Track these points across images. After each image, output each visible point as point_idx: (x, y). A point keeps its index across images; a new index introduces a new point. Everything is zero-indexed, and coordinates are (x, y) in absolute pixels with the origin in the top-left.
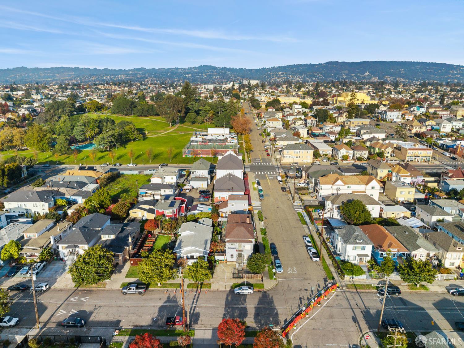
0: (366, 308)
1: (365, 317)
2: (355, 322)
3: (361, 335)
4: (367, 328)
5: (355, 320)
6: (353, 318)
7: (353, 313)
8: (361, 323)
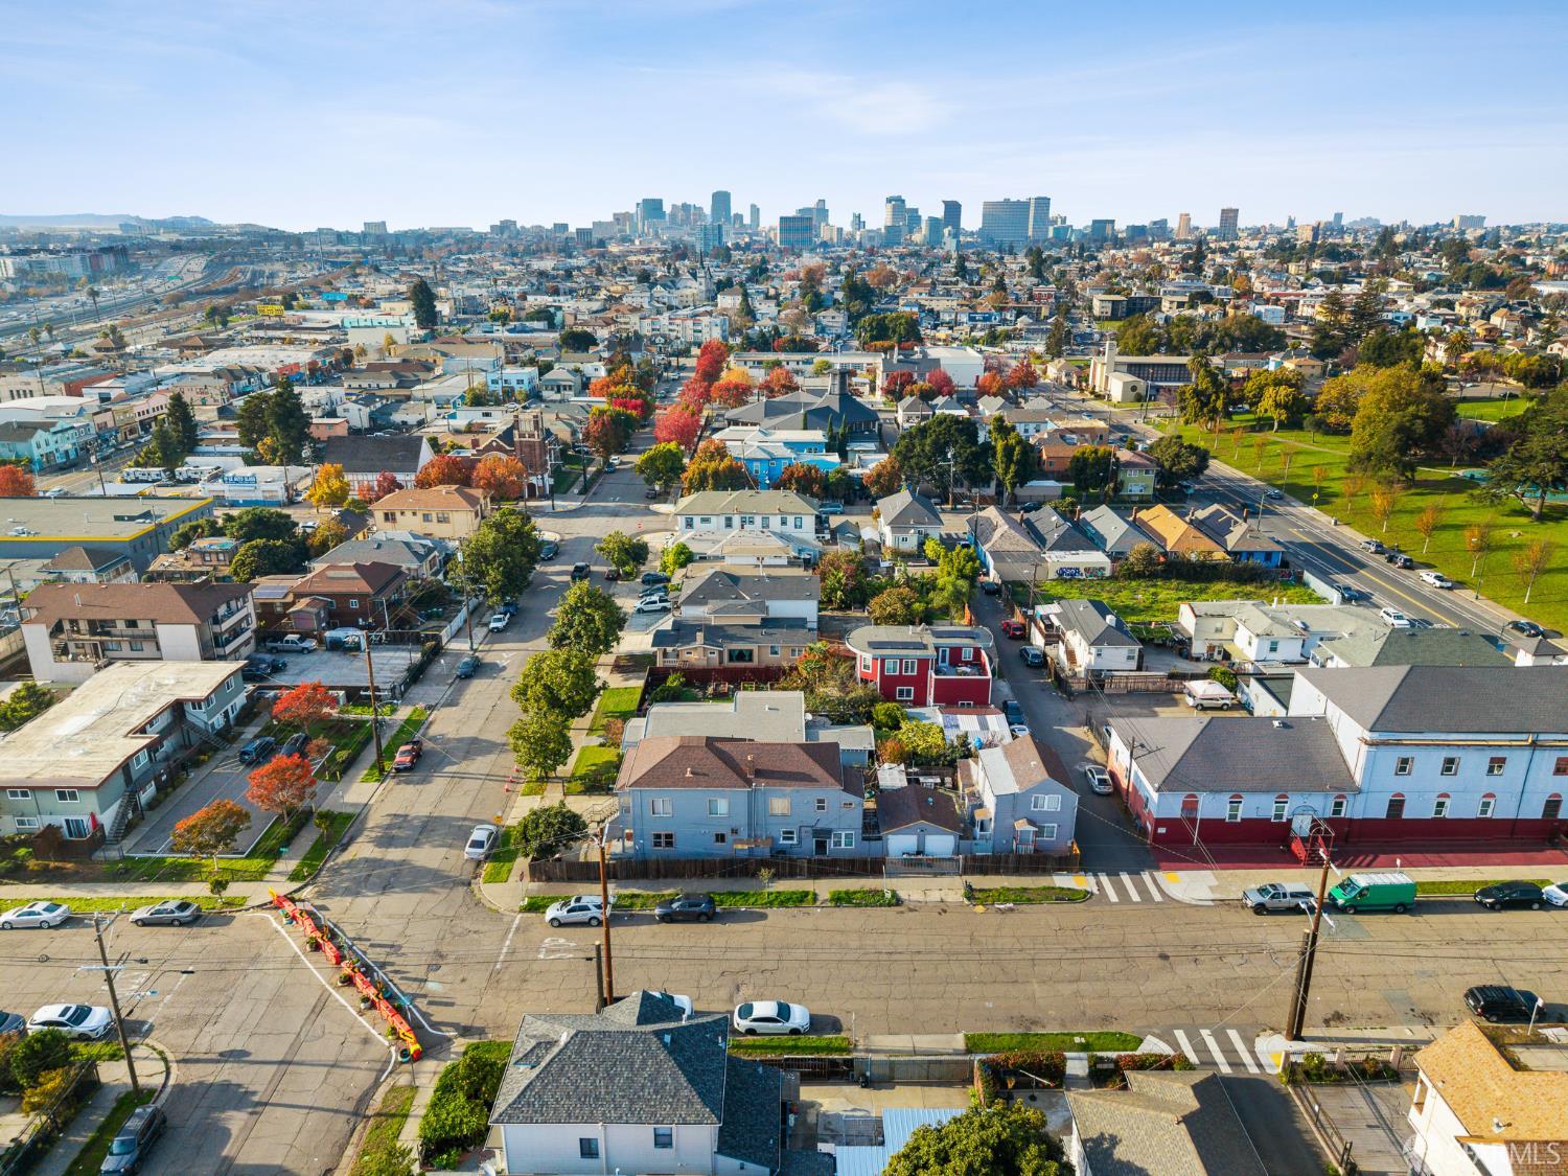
0: (259, 1104)
1: (226, 1086)
2: (221, 1054)
3: (170, 1056)
4: (182, 1080)
5: (236, 1056)
6: (245, 1053)
7: (259, 1059)
8: (211, 1067)
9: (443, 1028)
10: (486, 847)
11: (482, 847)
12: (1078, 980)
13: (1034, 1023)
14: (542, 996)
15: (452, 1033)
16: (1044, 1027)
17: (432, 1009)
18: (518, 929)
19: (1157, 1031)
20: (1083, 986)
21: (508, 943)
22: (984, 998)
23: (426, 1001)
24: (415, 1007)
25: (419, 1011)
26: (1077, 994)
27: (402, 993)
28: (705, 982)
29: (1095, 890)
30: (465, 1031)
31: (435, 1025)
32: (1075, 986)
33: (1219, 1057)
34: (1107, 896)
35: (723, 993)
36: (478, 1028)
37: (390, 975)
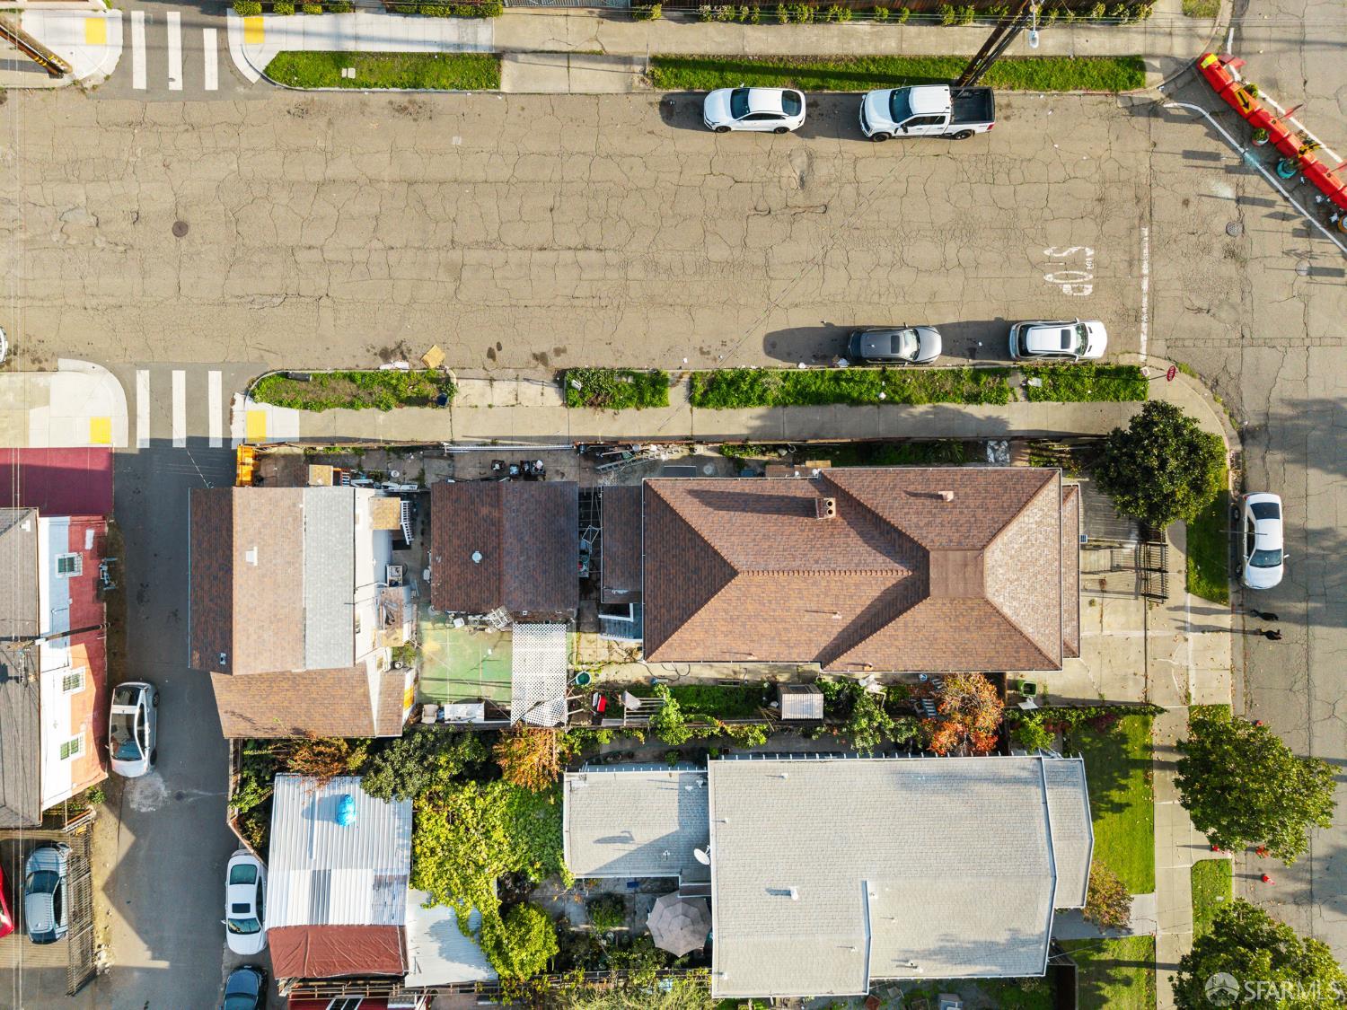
9: (1183, 112)
10: (1248, 512)
11: (1255, 507)
12: (321, 185)
13: (402, 109)
14: (1069, 169)
15: (1170, 105)
16: (391, 103)
17: (1211, 146)
18: (1138, 319)
19: (241, 89)
20: (316, 174)
21: (1145, 285)
22: (460, 152)
23: (1224, 161)
24: (1235, 150)
25: (1228, 143)
26: (329, 156)
27: (1263, 176)
28: (849, 191)
29: (239, 397)
30: (1153, 110)
31: (1196, 119)
32: (330, 173)
33: (174, 36)
34: (224, 383)
35: (823, 170)
36: (1140, 114)
37: (1290, 211)
